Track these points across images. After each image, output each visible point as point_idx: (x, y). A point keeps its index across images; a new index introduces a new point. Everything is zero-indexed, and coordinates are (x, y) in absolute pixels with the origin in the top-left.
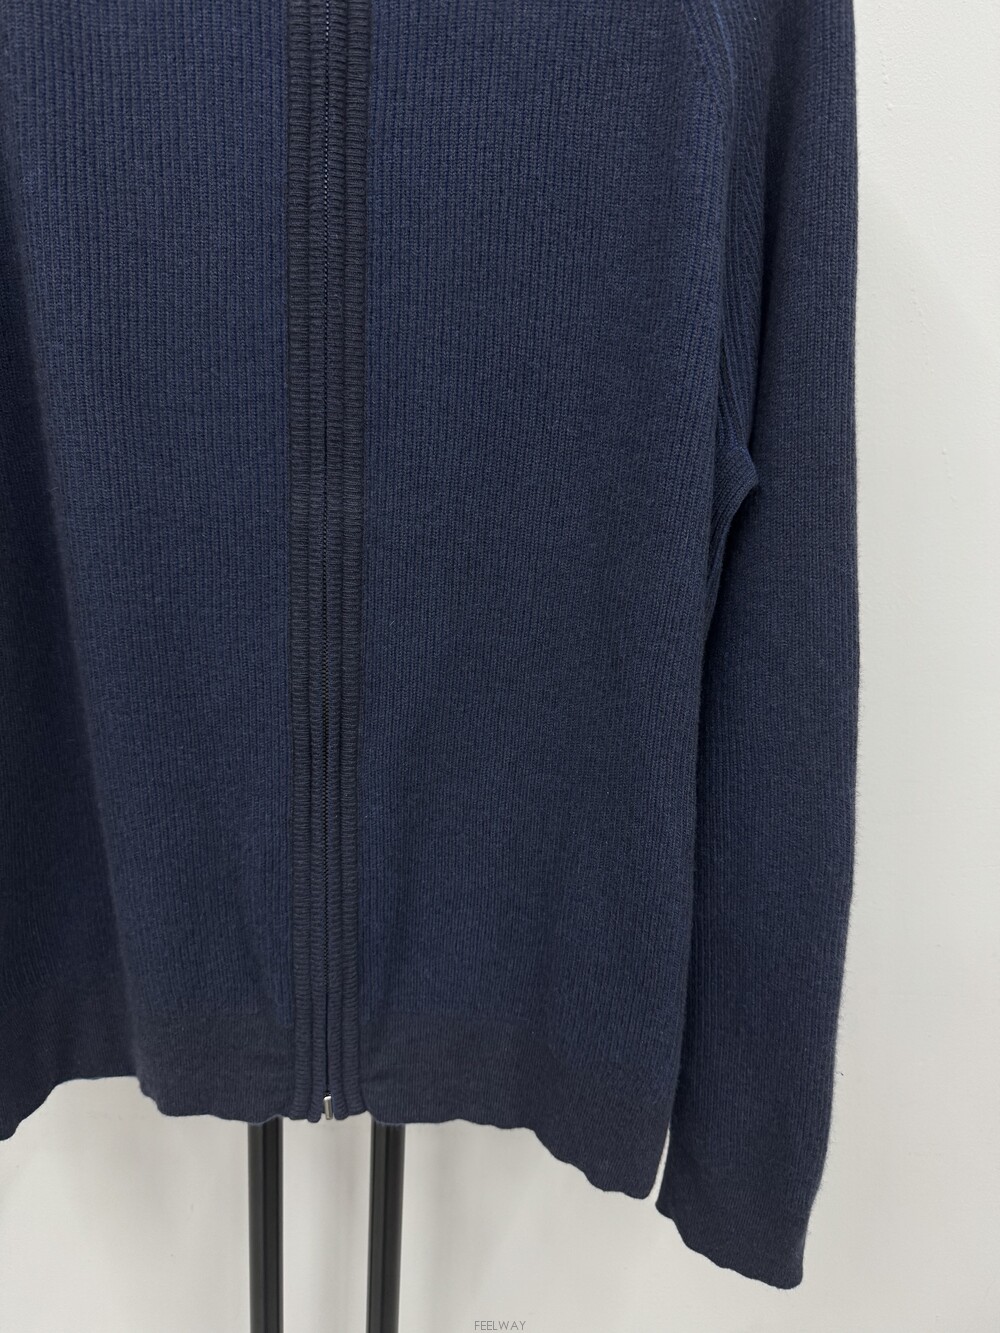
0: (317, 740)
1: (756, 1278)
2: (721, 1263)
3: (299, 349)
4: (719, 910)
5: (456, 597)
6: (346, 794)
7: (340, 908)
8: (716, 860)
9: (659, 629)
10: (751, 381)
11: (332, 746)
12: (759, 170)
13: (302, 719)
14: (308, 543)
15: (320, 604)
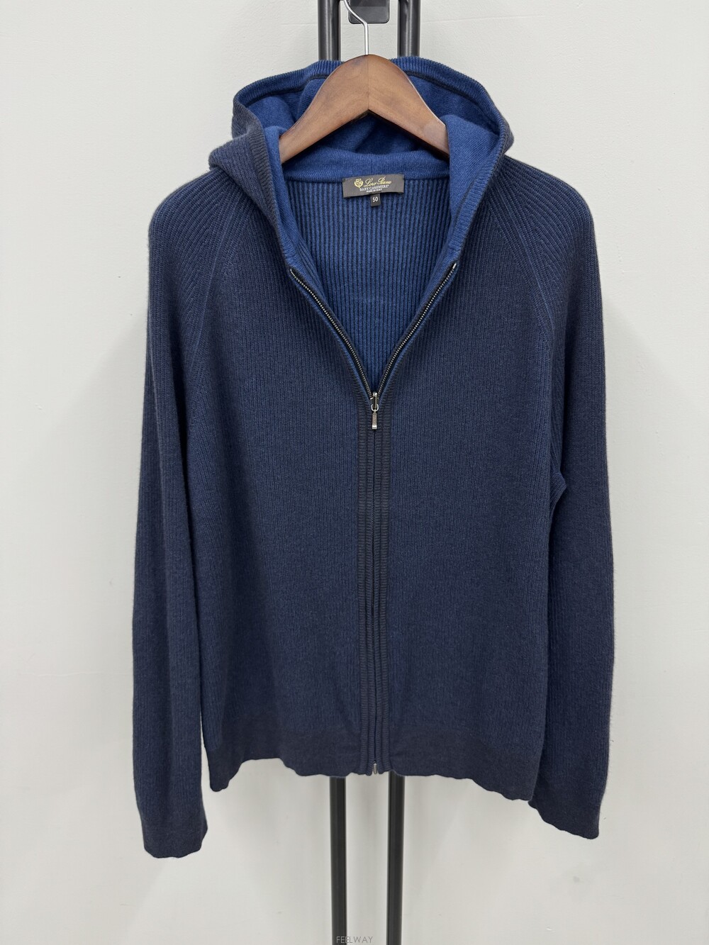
0: (369, 604)
1: (577, 834)
2: (560, 828)
4: (554, 670)
5: (430, 540)
6: (382, 627)
7: (381, 678)
9: (530, 557)
10: (561, 443)
11: (376, 606)
12: (563, 357)
13: (363, 595)
14: (366, 521)
15: (371, 546)
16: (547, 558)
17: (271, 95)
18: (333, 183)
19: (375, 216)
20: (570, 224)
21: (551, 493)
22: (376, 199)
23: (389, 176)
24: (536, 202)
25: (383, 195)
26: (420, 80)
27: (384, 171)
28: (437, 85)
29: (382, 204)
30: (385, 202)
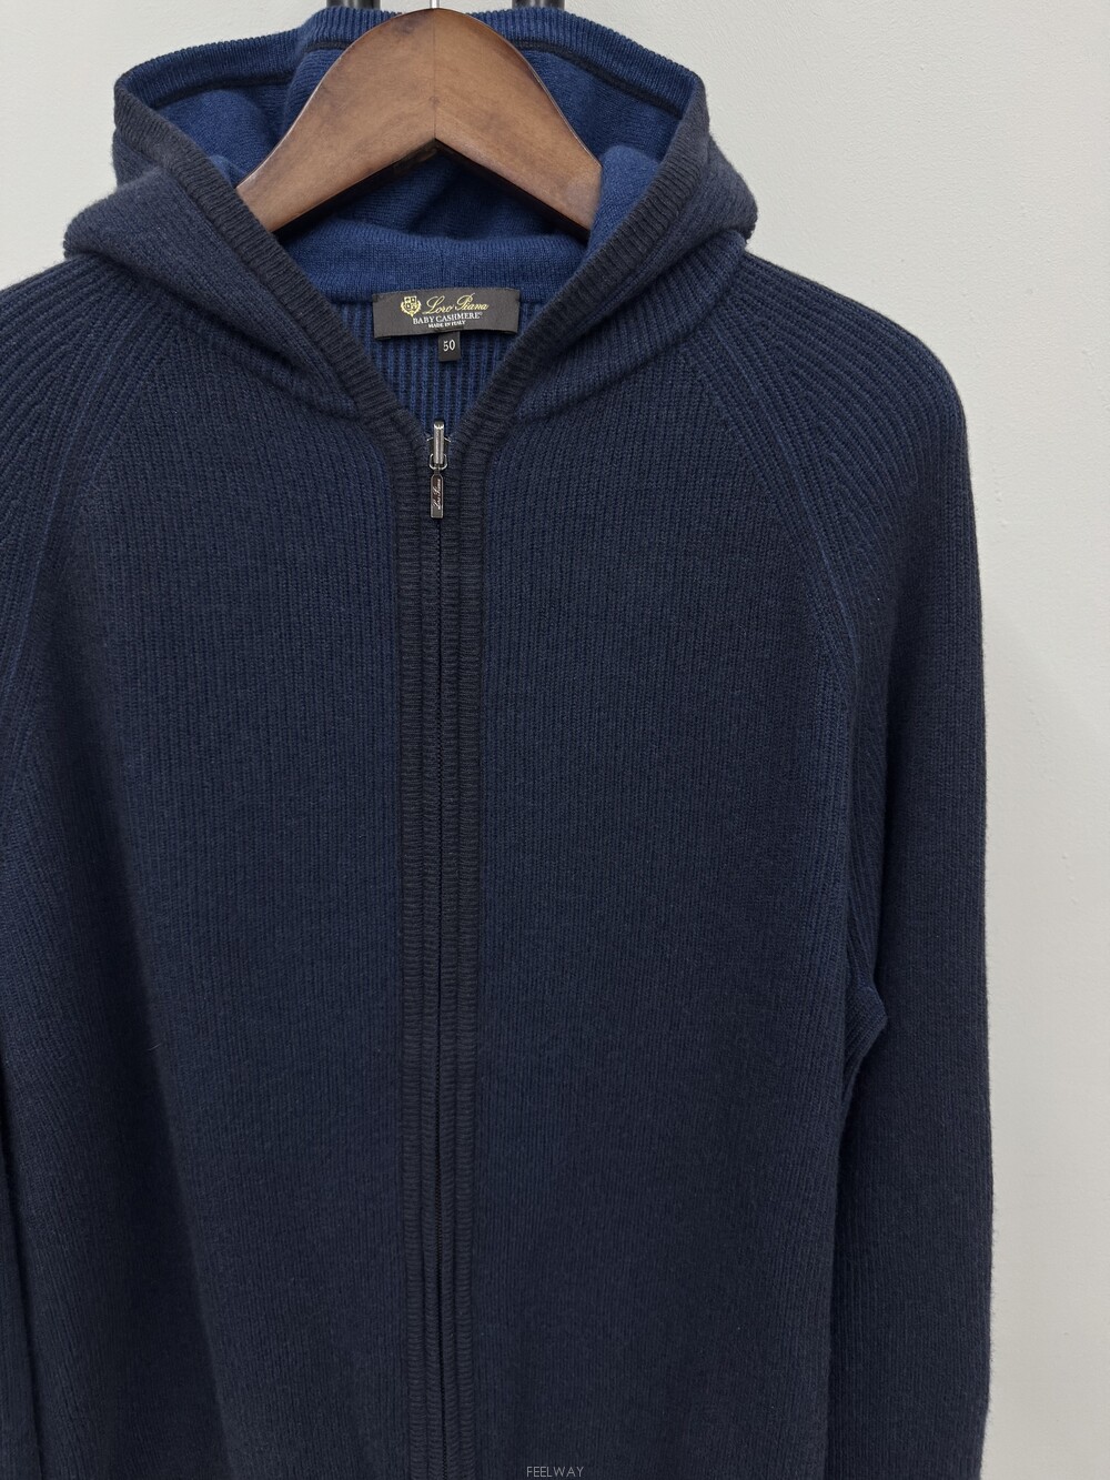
0: (431, 1264)
3: (412, 903)
6: (460, 1313)
7: (459, 1422)
8: (847, 1368)
10: (877, 915)
11: (446, 1269)
12: (881, 722)
13: (415, 1246)
14: (421, 1083)
15: (433, 1140)
16: (834, 1191)
17: (224, 88)
18: (351, 303)
19: (448, 385)
20: (906, 420)
21: (847, 1038)
22: (450, 345)
23: (483, 291)
24: (819, 364)
25: (467, 335)
26: (568, 64)
27: (471, 279)
28: (606, 82)
29: (466, 356)
30: (472, 351)
